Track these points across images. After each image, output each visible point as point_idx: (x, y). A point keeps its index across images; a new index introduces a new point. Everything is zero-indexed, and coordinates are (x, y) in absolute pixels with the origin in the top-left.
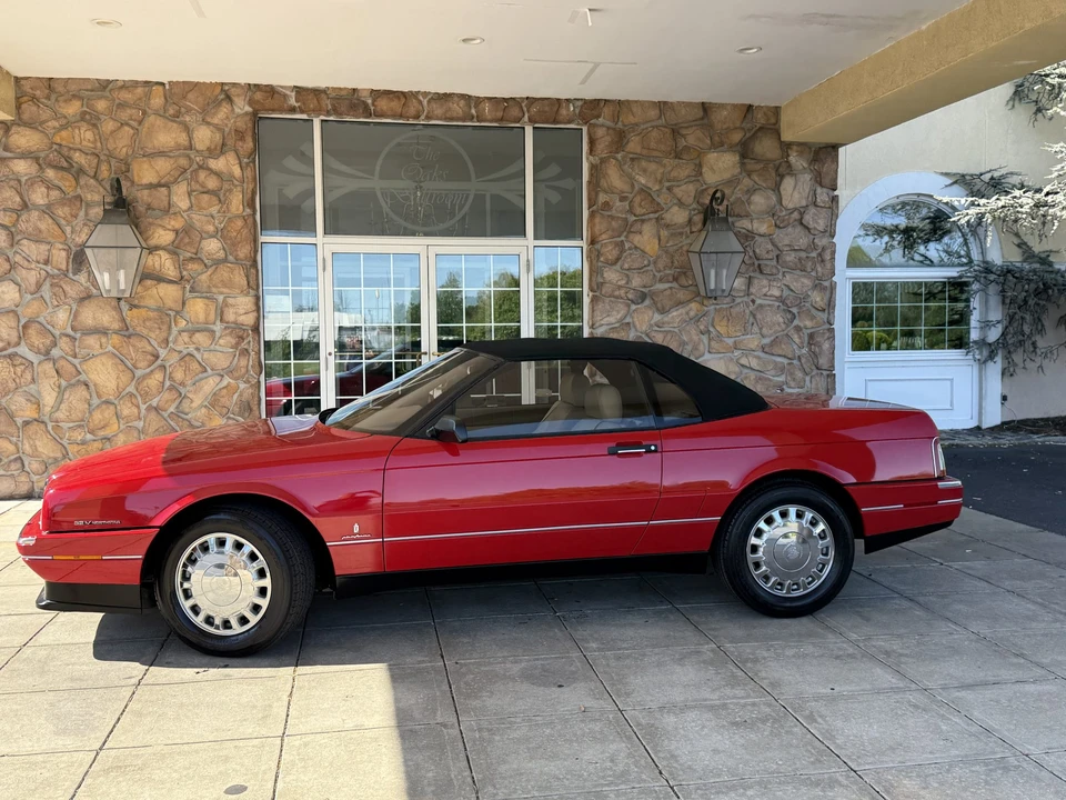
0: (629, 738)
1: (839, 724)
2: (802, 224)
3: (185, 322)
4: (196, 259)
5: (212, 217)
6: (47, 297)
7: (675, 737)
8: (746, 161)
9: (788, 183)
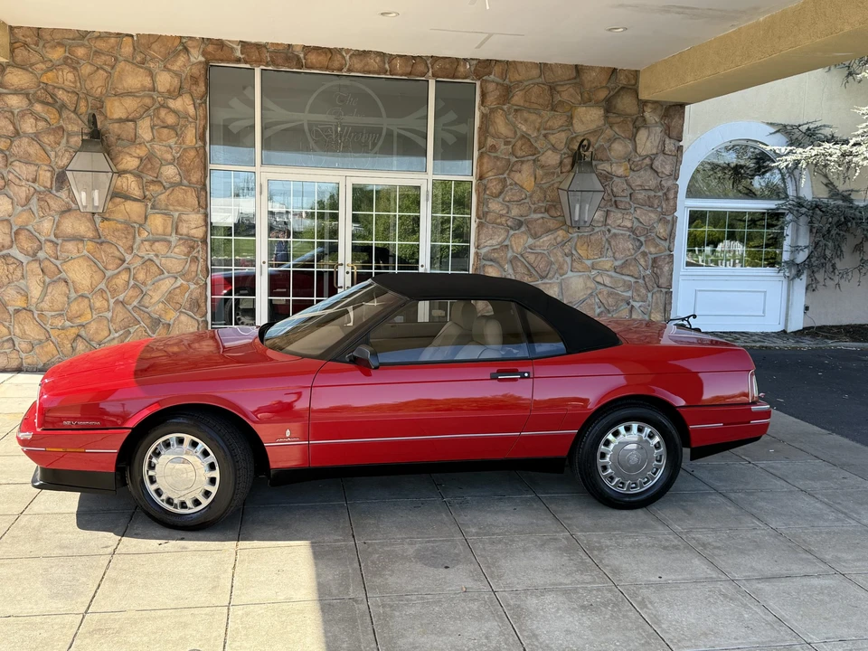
0: (500, 617)
1: (664, 609)
2: (652, 168)
3: (146, 234)
4: (157, 182)
5: (171, 147)
6: (34, 209)
7: (536, 617)
8: (609, 114)
9: (642, 134)
